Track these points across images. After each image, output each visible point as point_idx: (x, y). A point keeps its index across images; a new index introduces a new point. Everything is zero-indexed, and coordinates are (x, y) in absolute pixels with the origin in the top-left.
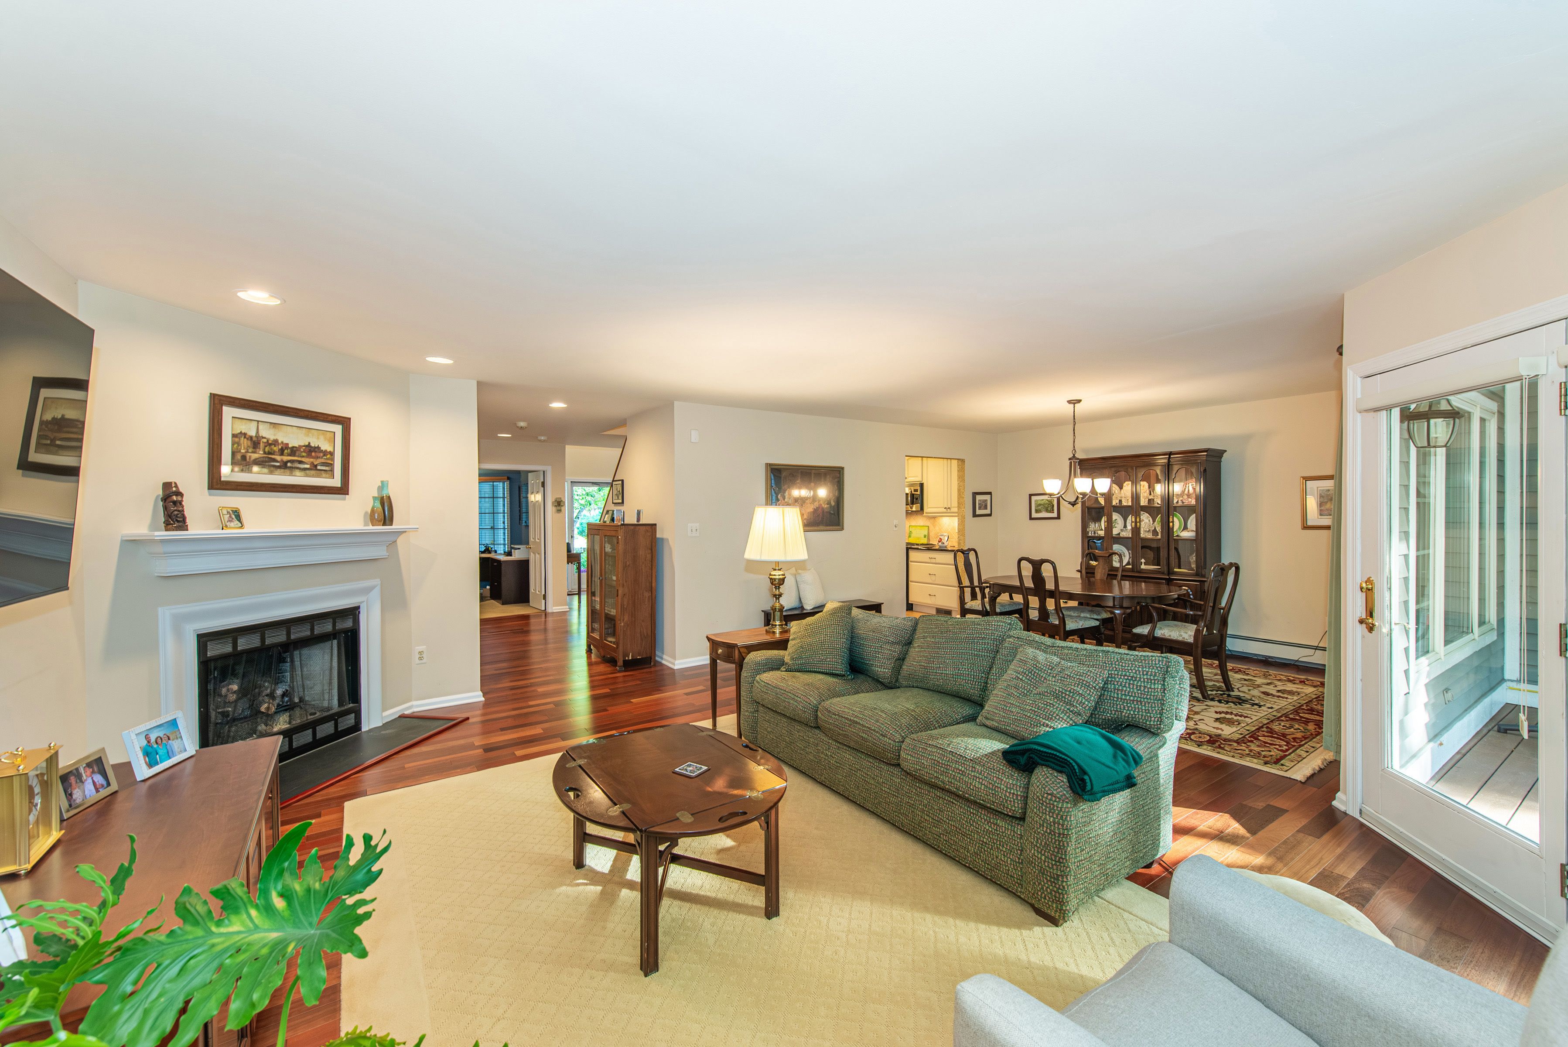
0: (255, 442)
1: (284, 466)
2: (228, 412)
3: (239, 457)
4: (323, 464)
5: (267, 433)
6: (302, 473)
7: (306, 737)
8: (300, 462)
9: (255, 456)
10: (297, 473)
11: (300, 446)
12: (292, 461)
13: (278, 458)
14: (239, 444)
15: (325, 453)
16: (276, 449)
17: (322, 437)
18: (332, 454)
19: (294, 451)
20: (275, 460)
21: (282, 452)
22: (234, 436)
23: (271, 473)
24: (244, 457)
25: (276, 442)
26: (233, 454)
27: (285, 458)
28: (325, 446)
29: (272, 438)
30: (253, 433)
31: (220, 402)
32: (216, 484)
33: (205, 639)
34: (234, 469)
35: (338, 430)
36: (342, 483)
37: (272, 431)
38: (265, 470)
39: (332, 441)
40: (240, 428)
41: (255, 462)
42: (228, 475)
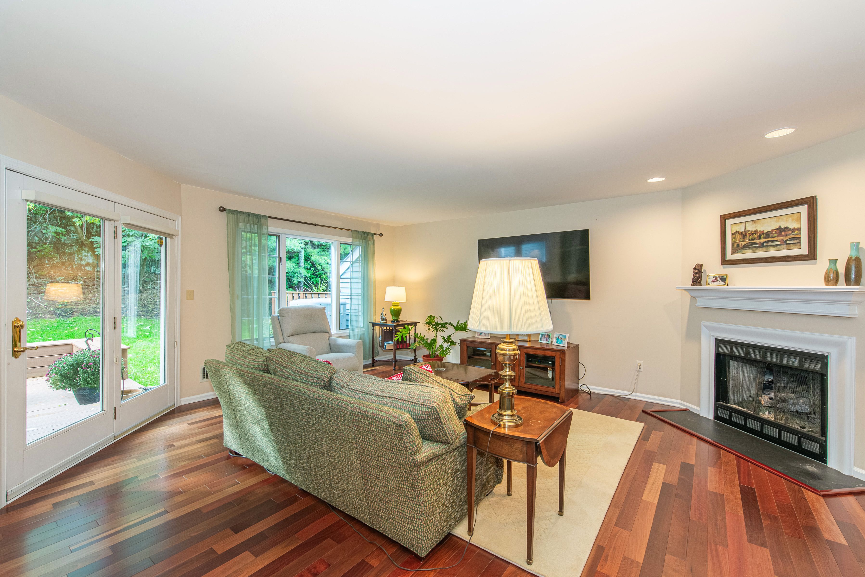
0: (744, 235)
1: (762, 245)
2: (729, 222)
3: (735, 245)
4: (791, 239)
5: (751, 228)
6: (775, 249)
7: (774, 432)
8: (773, 241)
9: (744, 243)
10: (771, 249)
11: (773, 230)
12: (767, 242)
13: (757, 241)
14: (735, 238)
15: (793, 230)
16: (756, 236)
17: (790, 219)
18: (799, 229)
19: (767, 235)
20: (756, 243)
21: (760, 238)
22: (733, 234)
23: (754, 251)
24: (738, 245)
25: (756, 232)
26: (733, 244)
27: (762, 241)
28: (793, 225)
29: (753, 230)
30: (742, 230)
31: (724, 218)
32: (725, 262)
33: (718, 342)
34: (733, 253)
35: (804, 209)
36: (809, 251)
37: (754, 225)
38: (750, 251)
39: (799, 220)
40: (735, 229)
41: (744, 247)
42: (730, 256)
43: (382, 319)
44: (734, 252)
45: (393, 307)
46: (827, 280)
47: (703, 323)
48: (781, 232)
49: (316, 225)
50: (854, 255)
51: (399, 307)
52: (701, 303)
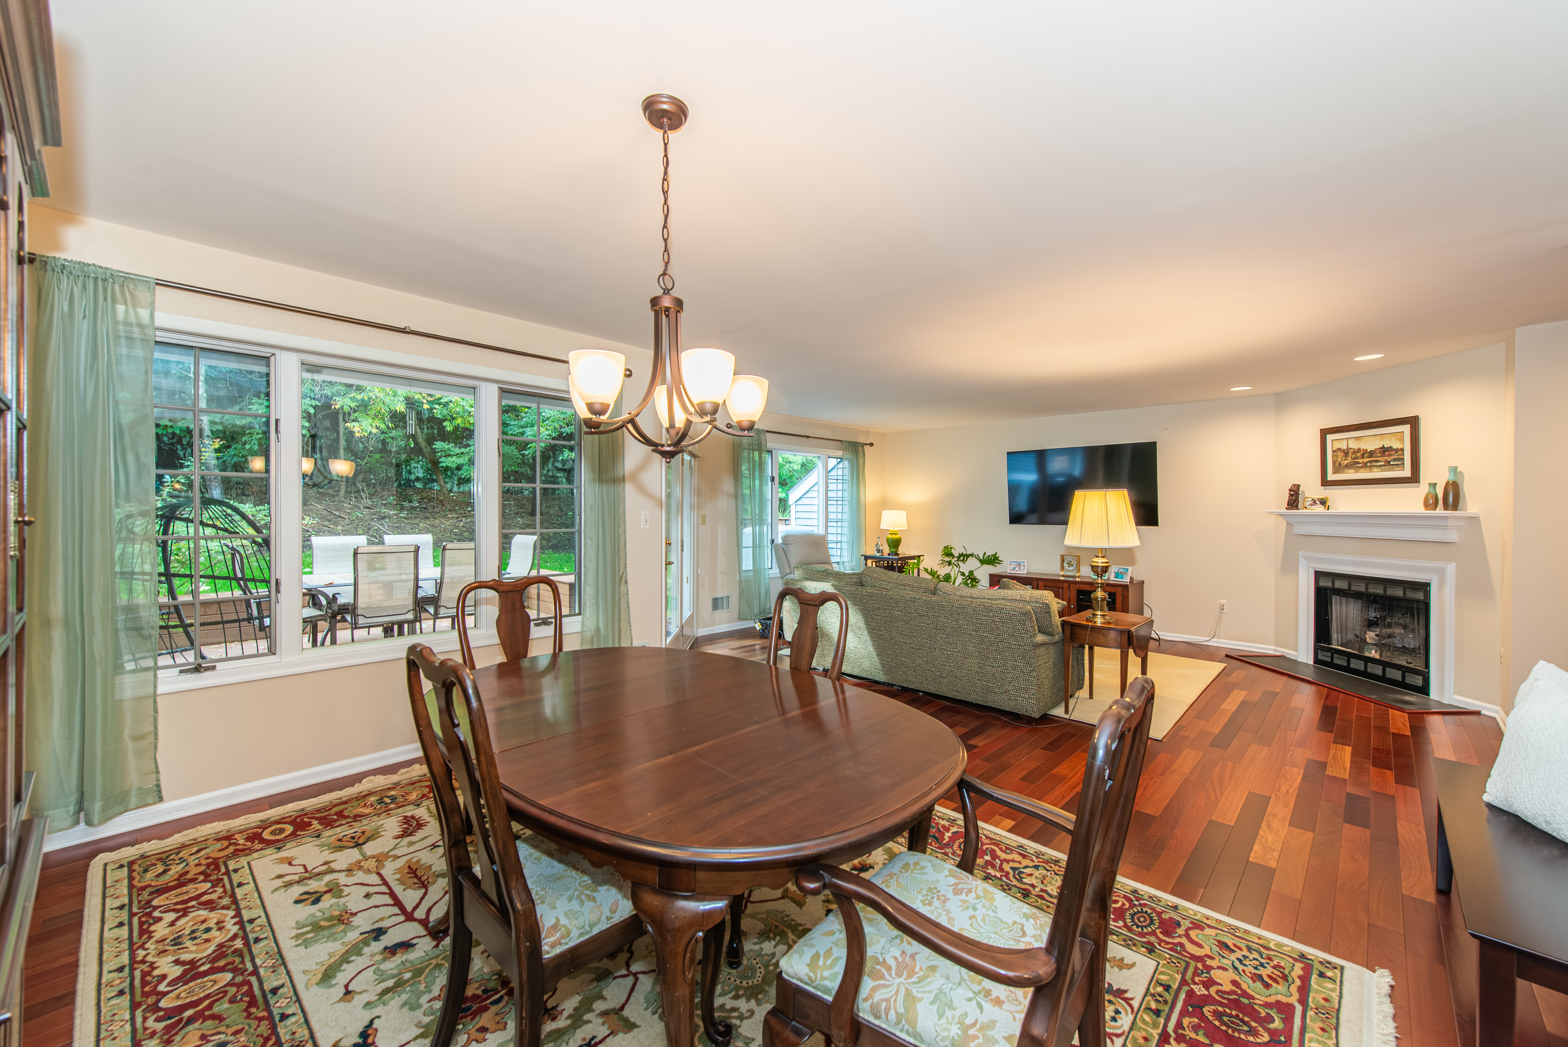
0: (1346, 453)
1: (1365, 465)
2: (1330, 438)
3: (1337, 464)
4: (1395, 460)
5: (1354, 445)
6: (1379, 469)
7: (1378, 670)
8: (1376, 461)
9: (1346, 462)
10: (1375, 469)
11: (1376, 449)
12: (1370, 462)
13: (1360, 461)
14: (1337, 456)
15: (1397, 450)
16: (1359, 455)
17: (1393, 438)
18: (1402, 450)
19: (1371, 454)
20: (1359, 463)
21: (1363, 457)
22: (1334, 451)
23: (1357, 472)
24: (1340, 464)
25: (1359, 450)
26: (1334, 463)
27: (1365, 460)
28: (1396, 445)
29: (1356, 447)
30: (1345, 447)
31: (1324, 433)
32: (1325, 483)
33: (1319, 575)
34: (1334, 473)
35: (1406, 429)
36: (1412, 473)
37: (1356, 443)
38: (1353, 471)
39: (1402, 440)
40: (1337, 445)
41: (1347, 466)
42: (1331, 477)
43: (878, 551)
44: (1335, 471)
45: (890, 536)
46: (1426, 505)
47: (1301, 553)
48: (1384, 451)
49: (808, 437)
50: (1451, 479)
51: (898, 536)
52: (1299, 529)
